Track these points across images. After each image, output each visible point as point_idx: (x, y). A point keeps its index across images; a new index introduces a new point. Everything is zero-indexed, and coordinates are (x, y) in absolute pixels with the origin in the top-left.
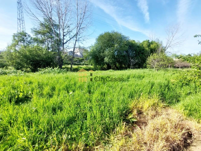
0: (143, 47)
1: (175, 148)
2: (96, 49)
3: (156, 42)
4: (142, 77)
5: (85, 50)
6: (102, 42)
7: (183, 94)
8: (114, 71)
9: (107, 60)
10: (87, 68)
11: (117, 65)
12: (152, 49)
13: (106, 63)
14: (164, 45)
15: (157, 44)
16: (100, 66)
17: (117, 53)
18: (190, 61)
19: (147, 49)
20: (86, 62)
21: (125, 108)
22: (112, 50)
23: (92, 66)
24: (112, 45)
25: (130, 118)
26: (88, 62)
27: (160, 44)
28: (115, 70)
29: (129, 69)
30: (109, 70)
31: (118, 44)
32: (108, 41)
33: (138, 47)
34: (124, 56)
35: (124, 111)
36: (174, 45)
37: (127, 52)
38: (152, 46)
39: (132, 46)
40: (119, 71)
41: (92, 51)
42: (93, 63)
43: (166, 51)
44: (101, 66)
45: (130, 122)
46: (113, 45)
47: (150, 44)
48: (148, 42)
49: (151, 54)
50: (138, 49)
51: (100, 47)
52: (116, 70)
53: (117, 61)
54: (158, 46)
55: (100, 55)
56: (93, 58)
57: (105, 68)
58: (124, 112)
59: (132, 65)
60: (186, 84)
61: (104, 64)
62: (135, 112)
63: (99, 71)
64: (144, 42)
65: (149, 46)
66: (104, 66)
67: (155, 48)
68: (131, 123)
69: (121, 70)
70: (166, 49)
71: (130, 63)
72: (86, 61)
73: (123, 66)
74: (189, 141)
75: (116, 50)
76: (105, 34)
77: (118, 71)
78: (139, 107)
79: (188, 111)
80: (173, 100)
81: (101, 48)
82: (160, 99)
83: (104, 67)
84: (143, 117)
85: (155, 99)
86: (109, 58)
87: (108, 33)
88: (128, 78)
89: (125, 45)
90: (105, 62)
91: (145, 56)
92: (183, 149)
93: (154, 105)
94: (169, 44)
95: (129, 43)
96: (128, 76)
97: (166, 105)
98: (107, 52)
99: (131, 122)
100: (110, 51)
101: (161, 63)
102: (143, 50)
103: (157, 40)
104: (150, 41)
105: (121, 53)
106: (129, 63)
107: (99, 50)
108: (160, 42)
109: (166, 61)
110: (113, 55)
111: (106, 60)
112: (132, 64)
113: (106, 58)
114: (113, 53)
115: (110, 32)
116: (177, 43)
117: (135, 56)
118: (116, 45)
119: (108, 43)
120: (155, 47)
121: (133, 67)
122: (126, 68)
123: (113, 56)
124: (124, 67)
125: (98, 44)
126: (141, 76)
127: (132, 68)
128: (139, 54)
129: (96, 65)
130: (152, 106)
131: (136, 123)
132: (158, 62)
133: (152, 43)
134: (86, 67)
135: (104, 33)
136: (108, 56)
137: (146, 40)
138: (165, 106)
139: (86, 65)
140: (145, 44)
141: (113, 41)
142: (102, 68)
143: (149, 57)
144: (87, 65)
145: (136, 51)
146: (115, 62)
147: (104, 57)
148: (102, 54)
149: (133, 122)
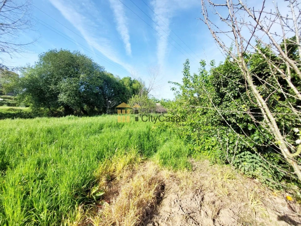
0: (124, 85)
1: (148, 210)
2: (40, 74)
3: (139, 81)
4: (121, 126)
5: (8, 73)
6: (53, 64)
7: (161, 141)
8: (77, 117)
9: (65, 99)
10: (13, 112)
11: (85, 107)
12: (134, 89)
13: (63, 104)
14: (147, 86)
15: (140, 84)
16: (49, 108)
17: (84, 88)
18: (166, 106)
19: (129, 88)
20: (10, 98)
21: (86, 179)
22: (75, 83)
23: (28, 108)
24: (76, 75)
25: (94, 193)
26: (15, 99)
27: (143, 84)
28: (79, 116)
29: (105, 114)
30: (67, 117)
31: (85, 75)
32: (69, 65)
33: (117, 84)
34: (97, 94)
35: (83, 185)
36: (156, 88)
37: (101, 88)
38: (134, 86)
39: (108, 81)
40: (88, 117)
41: (27, 77)
42: (31, 102)
43: (149, 94)
44: (52, 109)
45: (93, 199)
46: (77, 73)
47: (132, 83)
48: (130, 80)
49: (132, 95)
50: (117, 86)
51: (49, 73)
52: (81, 117)
53: (85, 101)
54: (140, 86)
55: (49, 88)
56: (29, 91)
57: (59, 112)
58: (85, 186)
59: (109, 109)
60: (164, 130)
61: (58, 105)
62: (103, 181)
63: (45, 119)
64: (125, 78)
65: (131, 85)
66: (57, 108)
67: (138, 89)
68: (94, 202)
69: (90, 116)
70: (149, 91)
71: (106, 105)
72: (9, 96)
73: (96, 109)
74: (162, 195)
75: (82, 84)
76: (62, 52)
77: (85, 118)
78: (110, 171)
79: (162, 160)
80: (151, 150)
81: (52, 76)
82: (139, 152)
83: (58, 110)
84: (115, 184)
85: (133, 153)
86: (69, 95)
87: (68, 53)
88: (101, 128)
89: (98, 77)
90: (61, 102)
91: (126, 97)
92: (156, 207)
93: (131, 162)
94: (151, 87)
95: (104, 75)
96: (100, 125)
97: (144, 158)
98: (64, 84)
99: (95, 200)
100: (71, 83)
101: (143, 107)
102: (124, 89)
103: (139, 79)
104: (132, 79)
105: (91, 89)
106: (104, 106)
107: (47, 79)
108: (142, 82)
109: (148, 105)
110: (76, 90)
111: (62, 97)
112: (108, 107)
113: (62, 95)
114: (77, 88)
115: (71, 52)
116: (158, 87)
117: (114, 96)
118: (82, 76)
119: (67, 68)
120: (137, 87)
121: (110, 111)
122: (99, 113)
123: (77, 93)
124: (97, 112)
125: (45, 67)
126: (120, 124)
127: (109, 114)
128: (119, 94)
129: (39, 106)
130: (128, 164)
131: (103, 197)
132: (140, 106)
133: (134, 82)
134: (9, 110)
135: (58, 50)
136: (67, 91)
137: (127, 77)
138: (143, 160)
139: (9, 105)
140: (126, 82)
141: (76, 67)
142: (53, 113)
143: (130, 99)
144: (14, 105)
145: (114, 88)
146: (80, 103)
147: (59, 93)
148: (52, 87)
149: (99, 199)
